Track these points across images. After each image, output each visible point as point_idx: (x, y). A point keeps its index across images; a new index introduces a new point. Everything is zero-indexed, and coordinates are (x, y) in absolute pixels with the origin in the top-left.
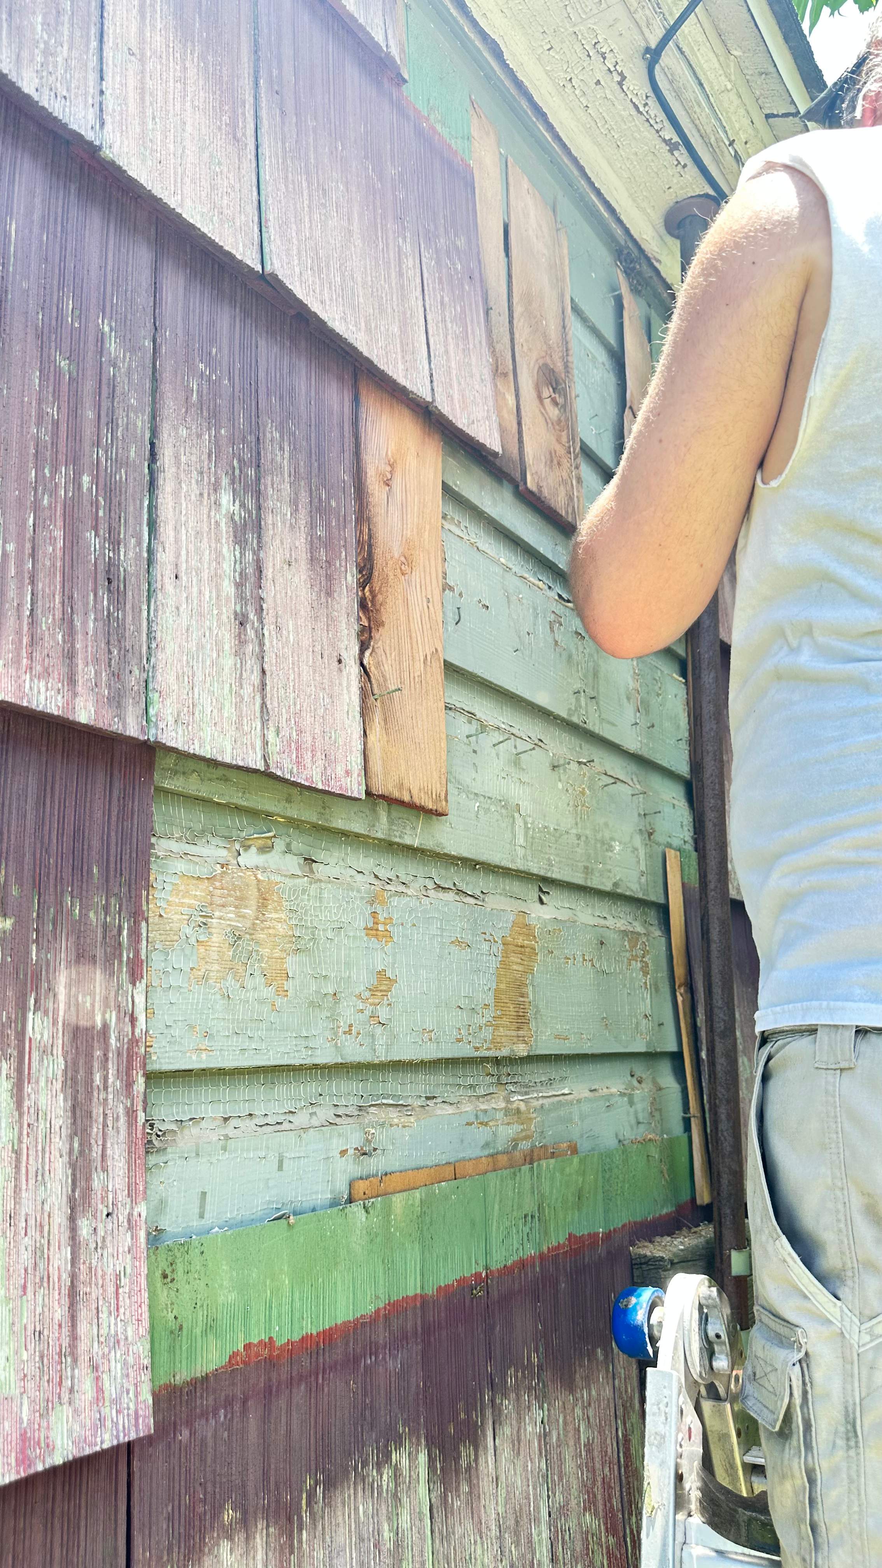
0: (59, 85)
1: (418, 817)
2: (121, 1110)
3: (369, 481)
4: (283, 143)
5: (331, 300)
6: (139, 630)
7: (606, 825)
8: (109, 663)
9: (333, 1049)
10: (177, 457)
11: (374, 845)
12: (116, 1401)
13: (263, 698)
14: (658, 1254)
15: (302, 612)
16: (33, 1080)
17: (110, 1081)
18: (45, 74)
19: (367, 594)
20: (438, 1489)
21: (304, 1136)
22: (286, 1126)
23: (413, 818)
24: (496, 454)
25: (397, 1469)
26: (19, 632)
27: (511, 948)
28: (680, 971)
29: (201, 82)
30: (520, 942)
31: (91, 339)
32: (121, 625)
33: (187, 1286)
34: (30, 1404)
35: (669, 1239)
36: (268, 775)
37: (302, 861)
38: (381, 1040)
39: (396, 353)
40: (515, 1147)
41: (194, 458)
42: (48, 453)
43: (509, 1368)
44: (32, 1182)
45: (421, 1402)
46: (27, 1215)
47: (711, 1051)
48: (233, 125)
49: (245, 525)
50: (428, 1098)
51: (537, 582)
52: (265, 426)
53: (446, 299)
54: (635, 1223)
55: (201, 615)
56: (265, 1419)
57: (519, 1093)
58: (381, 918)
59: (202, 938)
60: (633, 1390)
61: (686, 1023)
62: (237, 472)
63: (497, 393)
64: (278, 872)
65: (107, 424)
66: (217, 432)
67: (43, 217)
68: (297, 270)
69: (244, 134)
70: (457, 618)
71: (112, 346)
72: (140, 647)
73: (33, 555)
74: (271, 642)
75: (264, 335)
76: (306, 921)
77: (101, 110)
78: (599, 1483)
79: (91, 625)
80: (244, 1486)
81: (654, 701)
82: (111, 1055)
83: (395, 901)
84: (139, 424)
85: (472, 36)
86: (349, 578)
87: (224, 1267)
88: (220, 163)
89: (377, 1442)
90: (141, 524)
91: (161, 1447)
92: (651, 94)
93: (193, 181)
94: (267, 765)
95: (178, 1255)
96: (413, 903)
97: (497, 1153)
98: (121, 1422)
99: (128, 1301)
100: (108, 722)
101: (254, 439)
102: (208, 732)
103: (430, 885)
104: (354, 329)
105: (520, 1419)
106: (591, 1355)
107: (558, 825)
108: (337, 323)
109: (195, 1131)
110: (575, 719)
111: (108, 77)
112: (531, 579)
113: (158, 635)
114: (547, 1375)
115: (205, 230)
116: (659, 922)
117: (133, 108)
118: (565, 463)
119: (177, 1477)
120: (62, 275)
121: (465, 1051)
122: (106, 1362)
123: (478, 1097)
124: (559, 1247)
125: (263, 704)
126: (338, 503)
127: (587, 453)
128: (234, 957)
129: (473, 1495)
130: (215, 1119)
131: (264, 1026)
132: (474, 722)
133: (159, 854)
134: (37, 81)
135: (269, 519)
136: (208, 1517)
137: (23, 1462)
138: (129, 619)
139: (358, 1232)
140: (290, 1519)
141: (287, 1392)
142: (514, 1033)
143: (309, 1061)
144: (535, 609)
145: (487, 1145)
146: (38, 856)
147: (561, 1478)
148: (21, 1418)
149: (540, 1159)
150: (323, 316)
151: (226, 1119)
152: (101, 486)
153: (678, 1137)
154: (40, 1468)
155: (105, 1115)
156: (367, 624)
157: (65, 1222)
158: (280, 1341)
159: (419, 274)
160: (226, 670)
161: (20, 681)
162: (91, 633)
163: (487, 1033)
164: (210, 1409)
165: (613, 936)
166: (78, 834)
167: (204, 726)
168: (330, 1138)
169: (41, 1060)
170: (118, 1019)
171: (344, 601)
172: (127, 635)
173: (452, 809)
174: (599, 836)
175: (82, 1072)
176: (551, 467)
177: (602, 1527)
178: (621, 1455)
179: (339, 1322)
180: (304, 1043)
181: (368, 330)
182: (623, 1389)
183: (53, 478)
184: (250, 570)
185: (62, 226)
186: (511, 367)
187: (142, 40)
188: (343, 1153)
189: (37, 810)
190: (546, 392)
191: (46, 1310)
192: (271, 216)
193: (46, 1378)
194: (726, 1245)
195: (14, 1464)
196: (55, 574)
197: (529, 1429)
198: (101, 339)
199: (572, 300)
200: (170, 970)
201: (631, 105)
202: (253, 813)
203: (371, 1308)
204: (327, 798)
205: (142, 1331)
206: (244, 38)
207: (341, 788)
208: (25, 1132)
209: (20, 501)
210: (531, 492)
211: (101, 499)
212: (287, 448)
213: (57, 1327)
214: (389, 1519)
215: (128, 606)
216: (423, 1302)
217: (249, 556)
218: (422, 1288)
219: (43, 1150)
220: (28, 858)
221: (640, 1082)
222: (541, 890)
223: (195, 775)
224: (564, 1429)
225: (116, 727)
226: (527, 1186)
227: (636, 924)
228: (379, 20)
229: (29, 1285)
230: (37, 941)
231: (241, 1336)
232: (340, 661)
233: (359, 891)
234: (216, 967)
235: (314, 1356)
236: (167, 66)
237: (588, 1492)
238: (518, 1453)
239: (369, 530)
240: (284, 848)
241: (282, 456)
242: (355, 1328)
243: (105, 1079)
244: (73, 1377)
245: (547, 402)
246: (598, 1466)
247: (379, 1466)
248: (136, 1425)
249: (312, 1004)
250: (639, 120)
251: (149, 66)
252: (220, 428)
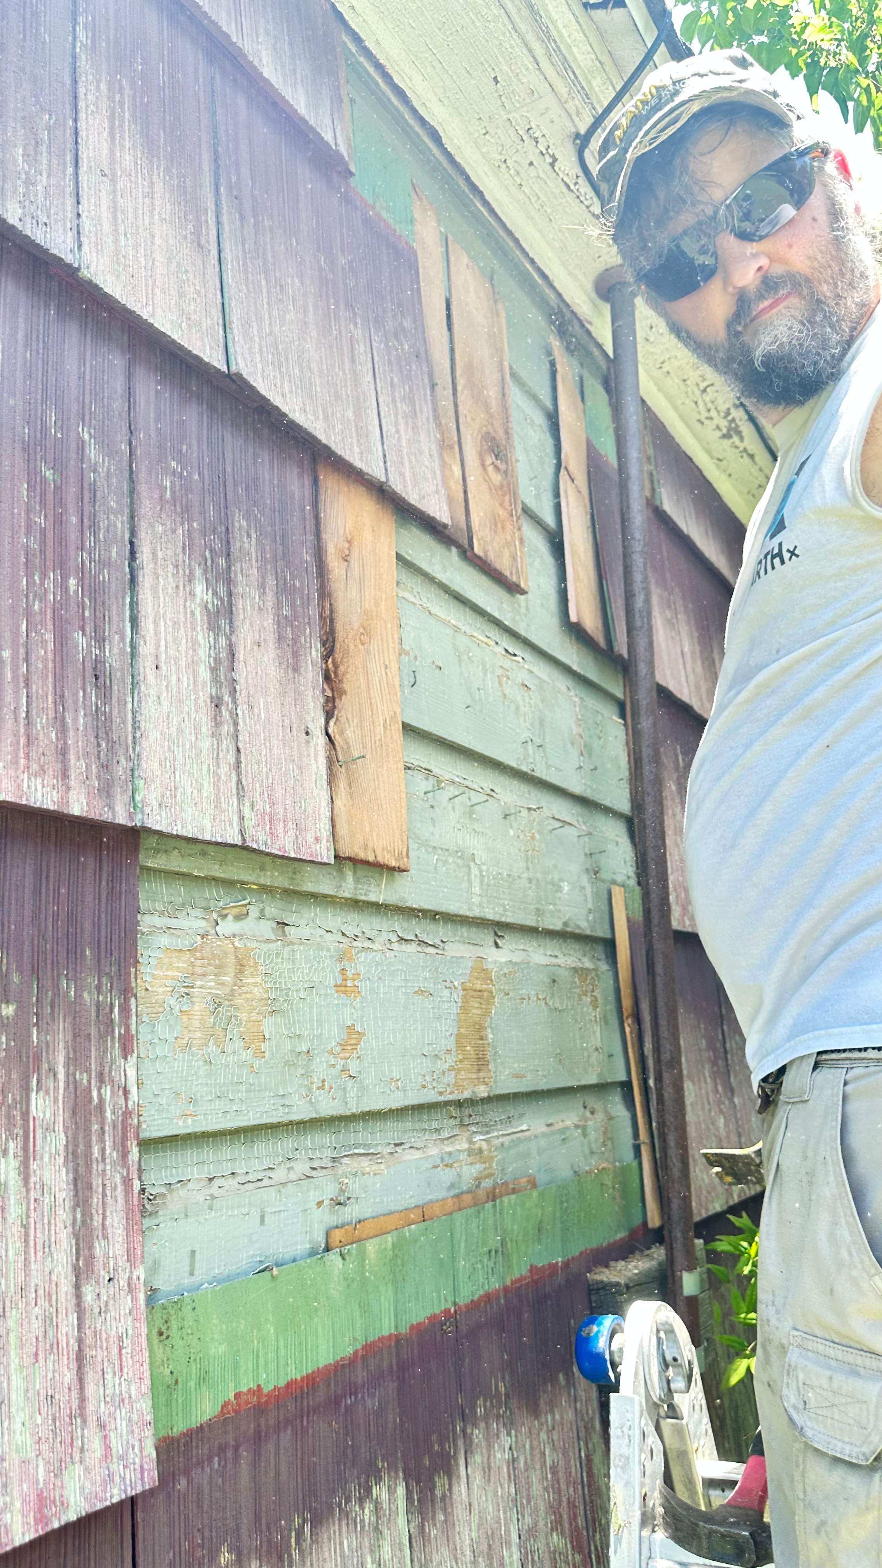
0: (39, 212)
1: (381, 874)
2: (118, 1179)
3: (329, 559)
4: (243, 245)
5: (291, 392)
6: (124, 722)
7: (555, 866)
8: (99, 755)
9: (308, 1105)
10: (154, 554)
11: (341, 903)
12: (121, 1458)
13: (239, 775)
14: (614, 1279)
15: (272, 690)
16: (38, 1157)
17: (108, 1152)
18: (27, 203)
19: (330, 666)
20: (417, 1519)
21: (283, 1190)
22: (266, 1182)
23: (377, 876)
24: (445, 526)
25: (377, 1504)
26: (16, 735)
27: (472, 993)
28: (627, 1003)
29: (167, 196)
30: (478, 987)
31: (73, 446)
32: (109, 719)
33: (181, 1342)
34: (45, 1466)
35: (623, 1263)
36: (245, 848)
37: (275, 925)
38: (352, 1093)
39: (351, 437)
40: (478, 1186)
41: (169, 553)
42: (38, 560)
43: (478, 1398)
44: (39, 1254)
45: (398, 1437)
46: (37, 1285)
47: (659, 1079)
48: (197, 233)
49: (218, 612)
50: (396, 1145)
51: (485, 640)
52: (233, 516)
53: (396, 380)
54: (591, 1250)
55: (180, 701)
56: (255, 1464)
57: (481, 1133)
58: (349, 974)
59: (185, 1008)
60: (593, 1412)
61: (634, 1053)
62: (209, 563)
63: (444, 465)
64: (253, 938)
65: (90, 528)
66: (190, 525)
67: (27, 335)
68: (259, 366)
69: (208, 242)
70: (413, 680)
71: (92, 453)
72: (126, 737)
73: (27, 660)
74: (244, 721)
75: (229, 428)
76: (280, 983)
77: (79, 233)
78: (565, 1504)
79: (82, 721)
80: (238, 1529)
81: (596, 744)
82: (107, 1128)
83: (362, 957)
84: (119, 525)
85: (411, 122)
86: (314, 653)
87: (215, 1321)
88: (186, 272)
89: (359, 1478)
90: (123, 621)
91: (161, 1497)
92: (581, 174)
93: (163, 291)
94: (244, 840)
95: (172, 1312)
96: (379, 957)
97: (462, 1193)
98: (128, 1477)
99: (130, 1361)
100: (100, 812)
101: (223, 528)
102: (189, 812)
103: (394, 939)
104: (313, 418)
105: (490, 1447)
106: (554, 1380)
107: (511, 870)
108: (297, 414)
109: (182, 1193)
110: (524, 768)
111: (84, 201)
112: (480, 637)
113: (142, 725)
114: (514, 1403)
115: (175, 337)
116: (607, 957)
117: (106, 226)
118: (509, 527)
119: (177, 1524)
120: (45, 390)
121: (430, 1096)
122: (112, 1421)
123: (443, 1140)
124: (522, 1278)
125: (239, 782)
126: (302, 583)
127: (527, 512)
128: (215, 1024)
129: (449, 1523)
130: (201, 1180)
131: (243, 1088)
132: (431, 778)
133: (144, 930)
134: (20, 211)
135: (239, 604)
136: (206, 1560)
137: (41, 1520)
138: (115, 712)
139: (336, 1279)
140: (280, 1558)
141: (275, 1436)
142: (474, 1076)
143: (286, 1119)
144: (484, 665)
145: (452, 1186)
146: (36, 943)
147: (529, 1502)
148: (37, 1480)
149: (501, 1196)
150: (285, 409)
151: (211, 1180)
152: (86, 588)
153: (628, 1165)
154: (56, 1525)
155: (104, 1185)
156: (330, 695)
157: (71, 1290)
158: (267, 1388)
159: (370, 359)
160: (204, 752)
161: (19, 781)
162: (81, 728)
163: (450, 1078)
164: (205, 1458)
165: (564, 974)
166: (71, 918)
167: (185, 807)
168: (308, 1190)
169: (44, 1138)
170: (112, 1092)
171: (310, 675)
172: (114, 727)
173: (413, 866)
174: (549, 877)
175: (81, 1147)
176: (496, 531)
177: (569, 1546)
178: (585, 1475)
179: (321, 1365)
180: (281, 1101)
181: (326, 418)
182: (584, 1412)
183: (42, 584)
184: (223, 655)
185: (44, 342)
186: (456, 439)
187: (112, 161)
188: (320, 1204)
189: (34, 900)
190: (490, 459)
191: (56, 1374)
192: (235, 318)
193: (59, 1439)
194: (678, 1266)
195: (32, 1523)
196: (47, 676)
197: (499, 1456)
198: (81, 447)
199: (511, 367)
200: (156, 1041)
201: (562, 185)
202: (228, 884)
203: (350, 1350)
204: (297, 864)
205: (144, 1389)
206: (204, 147)
207: (311, 855)
208: (32, 1207)
209: (13, 609)
210: (479, 558)
211: (86, 600)
212: (254, 535)
213: (66, 1391)
214: (372, 1551)
215: (114, 700)
216: (398, 1339)
217: (223, 641)
218: (396, 1327)
219: (49, 1222)
220: (27, 946)
221: (592, 1113)
222: (496, 934)
223: (176, 852)
224: (531, 1454)
225: (106, 816)
226: (491, 1222)
227: (585, 960)
228: (327, 121)
229: (40, 1353)
230: (37, 1024)
231: (232, 1386)
232: (307, 733)
233: (328, 950)
234: (198, 1035)
235: (299, 1399)
236: (137, 183)
237: (555, 1513)
238: (489, 1480)
239: (331, 605)
240: (258, 915)
241: (250, 542)
242: (336, 1371)
243: (103, 1150)
244: (82, 1437)
245: (490, 469)
246: (563, 1487)
247: (361, 1501)
248: (142, 1479)
249: (287, 1063)
250: (570, 198)
251: (120, 185)
252: (193, 521)
